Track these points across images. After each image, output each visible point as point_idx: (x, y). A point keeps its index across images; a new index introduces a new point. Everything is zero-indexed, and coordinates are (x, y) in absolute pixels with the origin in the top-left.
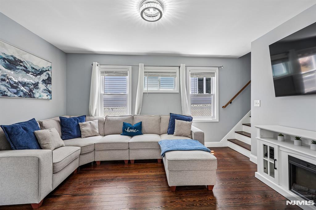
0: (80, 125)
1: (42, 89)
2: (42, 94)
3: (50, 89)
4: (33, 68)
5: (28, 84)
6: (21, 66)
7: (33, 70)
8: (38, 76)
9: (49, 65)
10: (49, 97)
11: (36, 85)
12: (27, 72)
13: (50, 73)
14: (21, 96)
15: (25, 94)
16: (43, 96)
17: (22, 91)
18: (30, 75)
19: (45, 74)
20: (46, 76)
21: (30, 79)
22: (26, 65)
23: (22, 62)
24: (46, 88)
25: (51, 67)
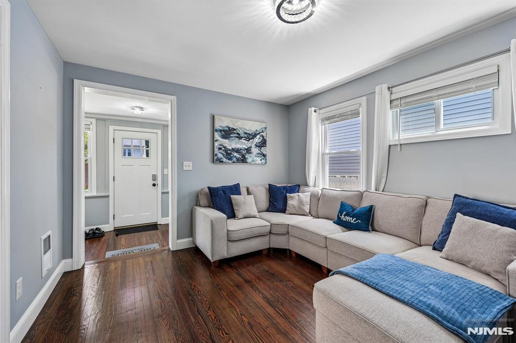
0: (288, 197)
1: (254, 154)
2: (255, 158)
3: (264, 153)
4: (246, 133)
5: (241, 149)
6: (234, 133)
7: (246, 135)
8: (251, 141)
9: (264, 125)
10: (264, 161)
11: (248, 150)
12: (240, 138)
13: (264, 134)
14: (234, 162)
15: (238, 160)
16: (256, 160)
17: (235, 157)
18: (243, 141)
19: (258, 136)
20: (259, 138)
21: (242, 144)
22: (238, 132)
23: (235, 130)
24: (259, 152)
25: (266, 128)
